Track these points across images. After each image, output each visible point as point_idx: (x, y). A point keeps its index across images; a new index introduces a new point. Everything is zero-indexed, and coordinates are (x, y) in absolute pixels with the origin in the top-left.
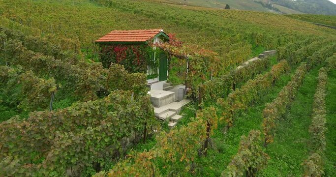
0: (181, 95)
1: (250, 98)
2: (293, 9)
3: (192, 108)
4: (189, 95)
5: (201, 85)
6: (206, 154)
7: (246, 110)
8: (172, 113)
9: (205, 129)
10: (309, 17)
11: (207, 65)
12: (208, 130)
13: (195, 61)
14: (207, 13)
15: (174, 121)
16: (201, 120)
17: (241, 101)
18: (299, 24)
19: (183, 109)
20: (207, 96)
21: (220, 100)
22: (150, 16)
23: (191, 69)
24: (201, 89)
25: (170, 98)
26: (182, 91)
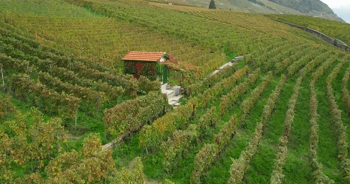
0: (178, 93)
1: (217, 93)
2: (277, 3)
3: (185, 99)
4: (183, 92)
5: (189, 86)
6: (193, 119)
7: (215, 100)
8: (174, 102)
9: (192, 107)
10: (285, 17)
11: (193, 74)
12: (194, 108)
13: (186, 73)
14: (192, 14)
15: (176, 106)
16: (190, 103)
17: (211, 94)
18: (275, 25)
19: (180, 100)
20: (193, 93)
21: (199, 95)
22: (144, 26)
23: (183, 77)
24: (190, 89)
25: (173, 94)
26: (178, 90)
